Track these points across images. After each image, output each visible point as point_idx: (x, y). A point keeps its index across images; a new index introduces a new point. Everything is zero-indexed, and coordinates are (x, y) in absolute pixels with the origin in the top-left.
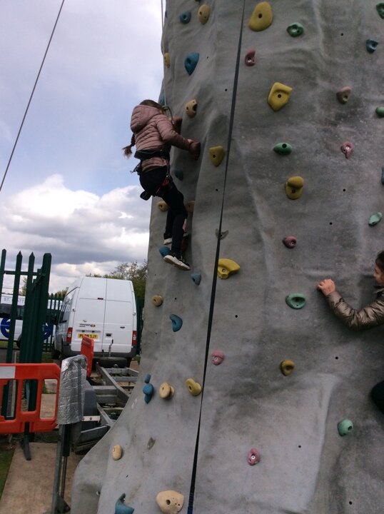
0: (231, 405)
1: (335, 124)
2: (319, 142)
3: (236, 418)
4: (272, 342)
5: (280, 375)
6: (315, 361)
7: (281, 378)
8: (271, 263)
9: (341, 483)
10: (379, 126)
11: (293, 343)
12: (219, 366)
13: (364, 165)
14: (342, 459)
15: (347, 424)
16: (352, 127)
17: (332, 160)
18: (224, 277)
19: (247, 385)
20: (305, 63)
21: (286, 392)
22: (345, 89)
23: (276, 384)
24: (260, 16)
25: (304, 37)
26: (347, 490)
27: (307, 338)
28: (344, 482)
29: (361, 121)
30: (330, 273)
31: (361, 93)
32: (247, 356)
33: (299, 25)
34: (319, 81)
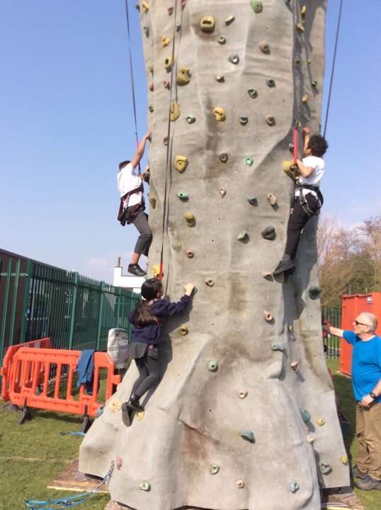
1: (217, 176)
2: (205, 190)
6: (201, 327)
13: (233, 201)
14: (209, 385)
15: (213, 363)
16: (228, 177)
17: (213, 200)
20: (195, 140)
22: (223, 152)
24: (172, 113)
25: (196, 123)
26: (209, 403)
28: (208, 398)
29: (236, 172)
30: (213, 272)
31: (236, 153)
33: (192, 117)
34: (205, 151)
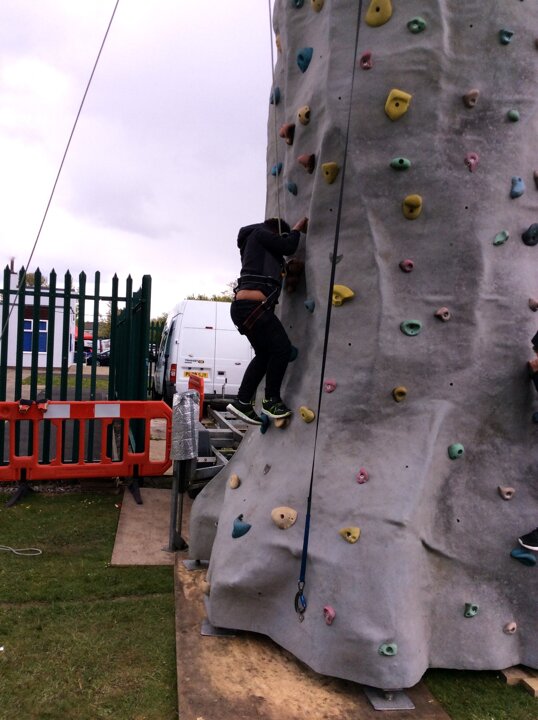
0: (343, 430)
1: (459, 133)
2: (441, 154)
3: (348, 441)
4: (384, 369)
5: (393, 401)
6: (429, 388)
7: (393, 405)
8: (386, 289)
9: (449, 502)
10: (510, 133)
11: (406, 370)
12: (332, 394)
13: (490, 178)
14: (451, 481)
15: (459, 447)
16: (479, 135)
17: (455, 174)
18: (338, 305)
19: (358, 411)
20: (426, 63)
21: (398, 417)
22: (472, 91)
23: (389, 410)
24: (378, 10)
25: (426, 33)
26: (455, 510)
27: (422, 365)
28: (452, 501)
29: (491, 128)
30: (449, 298)
31: (492, 94)
32: (359, 383)
33: (421, 20)
34: (444, 84)
